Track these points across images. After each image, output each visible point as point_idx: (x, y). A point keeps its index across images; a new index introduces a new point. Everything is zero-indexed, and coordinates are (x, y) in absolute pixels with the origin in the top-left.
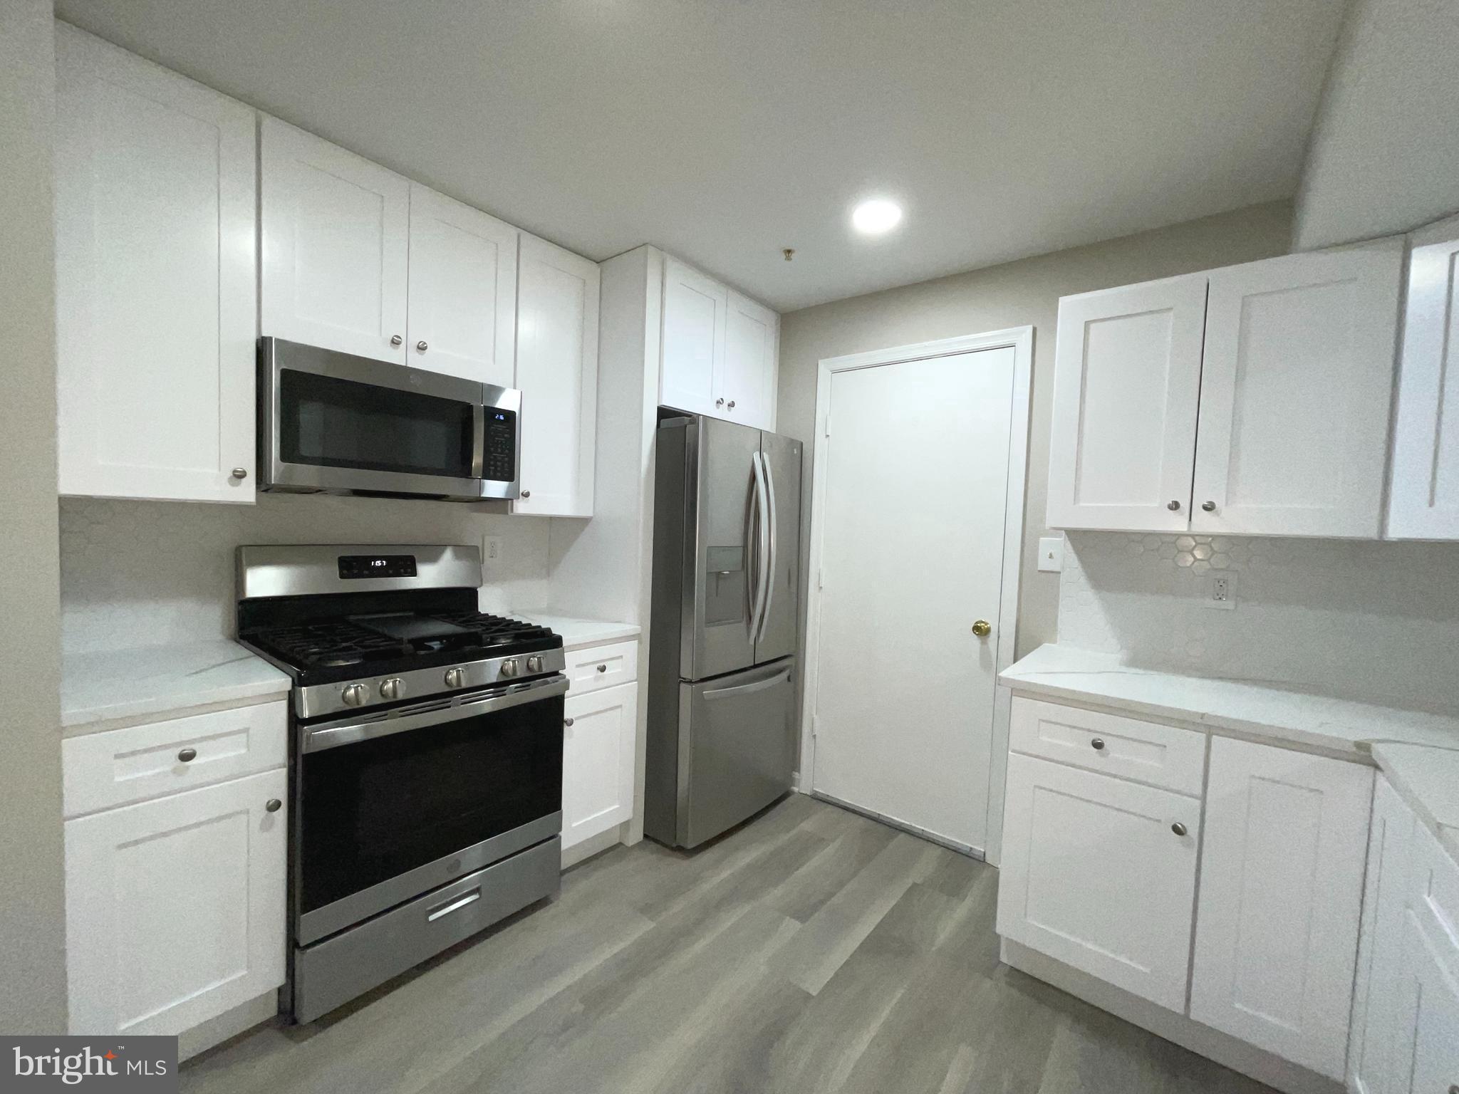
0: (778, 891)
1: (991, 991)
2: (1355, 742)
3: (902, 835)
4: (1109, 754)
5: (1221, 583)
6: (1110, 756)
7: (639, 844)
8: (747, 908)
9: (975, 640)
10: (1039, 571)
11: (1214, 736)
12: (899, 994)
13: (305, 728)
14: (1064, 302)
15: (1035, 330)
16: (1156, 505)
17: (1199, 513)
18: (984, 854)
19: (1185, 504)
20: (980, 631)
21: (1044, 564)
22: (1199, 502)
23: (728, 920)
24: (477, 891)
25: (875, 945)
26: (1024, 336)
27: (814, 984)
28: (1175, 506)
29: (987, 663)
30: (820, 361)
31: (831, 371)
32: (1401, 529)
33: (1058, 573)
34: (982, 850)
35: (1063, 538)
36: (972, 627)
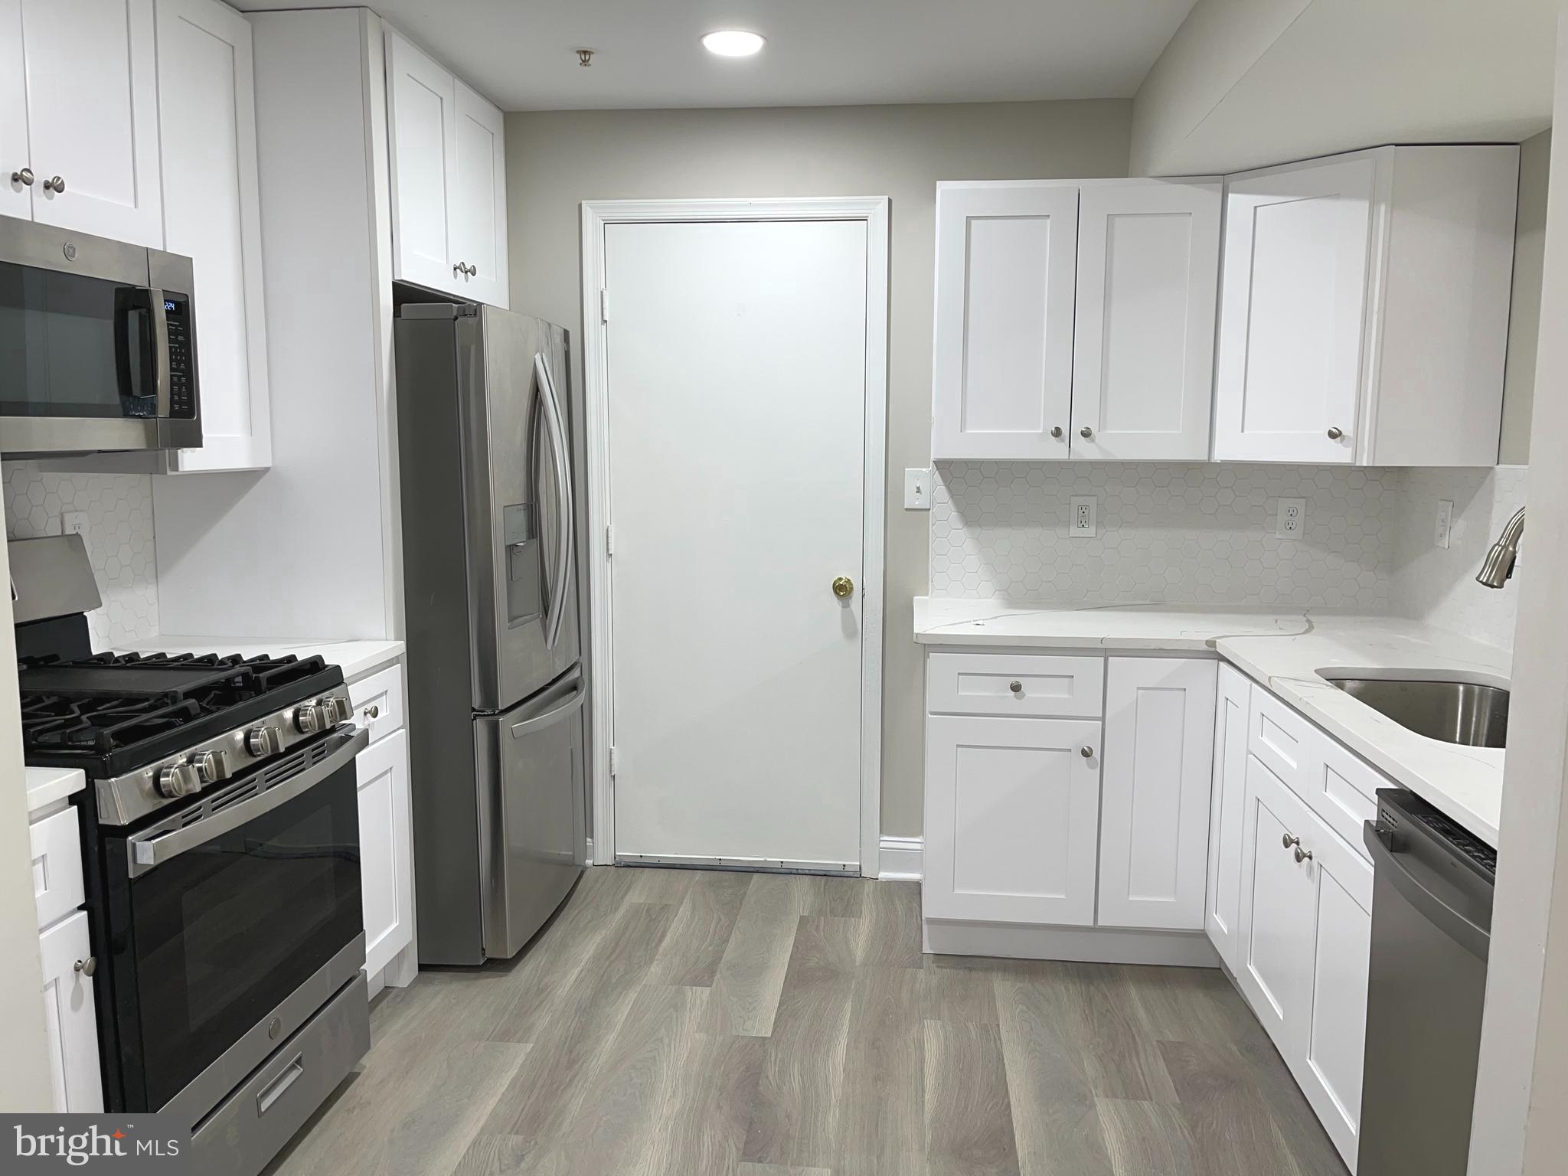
0: (655, 969)
1: (926, 978)
2: (1207, 641)
3: (756, 876)
4: (1025, 695)
5: (1084, 510)
6: (1026, 697)
7: (416, 982)
8: (632, 995)
9: (835, 603)
10: (906, 509)
11: (1110, 658)
12: (848, 1007)
13: (130, 838)
14: (942, 186)
15: (890, 201)
16: (1041, 431)
17: (1079, 442)
18: (860, 867)
19: (1065, 432)
20: (842, 590)
21: (912, 500)
22: (1077, 429)
23: (621, 1011)
24: (299, 1061)
25: (799, 978)
26: (878, 207)
27: (763, 1026)
28: (1057, 433)
29: (851, 630)
30: (584, 203)
31: (603, 220)
32: (1223, 453)
33: (928, 510)
34: (856, 863)
35: (929, 469)
36: (831, 585)
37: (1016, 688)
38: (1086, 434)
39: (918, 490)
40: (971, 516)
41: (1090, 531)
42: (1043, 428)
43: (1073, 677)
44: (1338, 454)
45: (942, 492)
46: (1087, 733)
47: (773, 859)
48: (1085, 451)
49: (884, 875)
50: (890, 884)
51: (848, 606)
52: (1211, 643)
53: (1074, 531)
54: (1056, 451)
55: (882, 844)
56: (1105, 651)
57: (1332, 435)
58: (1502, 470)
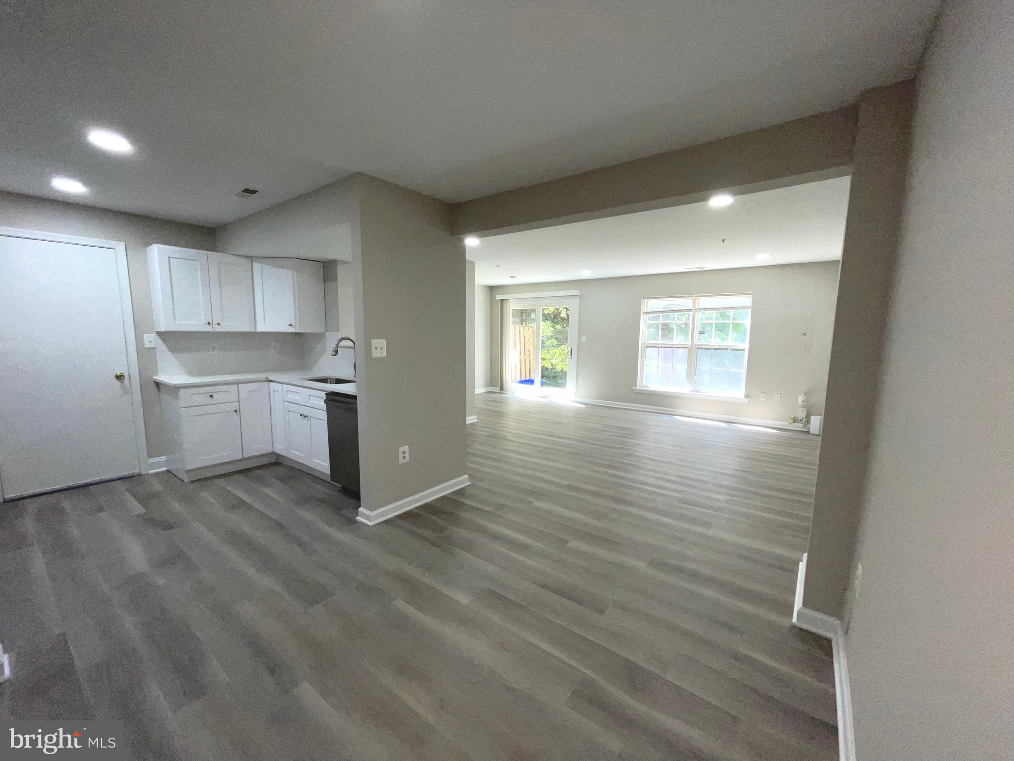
4: (214, 398)
10: (146, 348)
11: (239, 385)
15: (126, 244)
16: (203, 323)
17: (216, 326)
18: (140, 472)
19: (211, 323)
20: (120, 377)
21: (147, 345)
22: (215, 323)
26: (120, 246)
28: (209, 323)
32: (260, 329)
33: (155, 348)
34: (138, 471)
35: (154, 335)
36: (114, 376)
37: (211, 396)
38: (218, 324)
39: (150, 342)
42: (203, 321)
43: (228, 391)
44: (292, 330)
45: (160, 342)
46: (235, 406)
48: (218, 329)
49: (151, 472)
50: (156, 473)
51: (123, 383)
52: (267, 378)
53: (212, 353)
54: (209, 329)
55: (149, 462)
56: (238, 383)
57: (290, 325)
58: (328, 333)
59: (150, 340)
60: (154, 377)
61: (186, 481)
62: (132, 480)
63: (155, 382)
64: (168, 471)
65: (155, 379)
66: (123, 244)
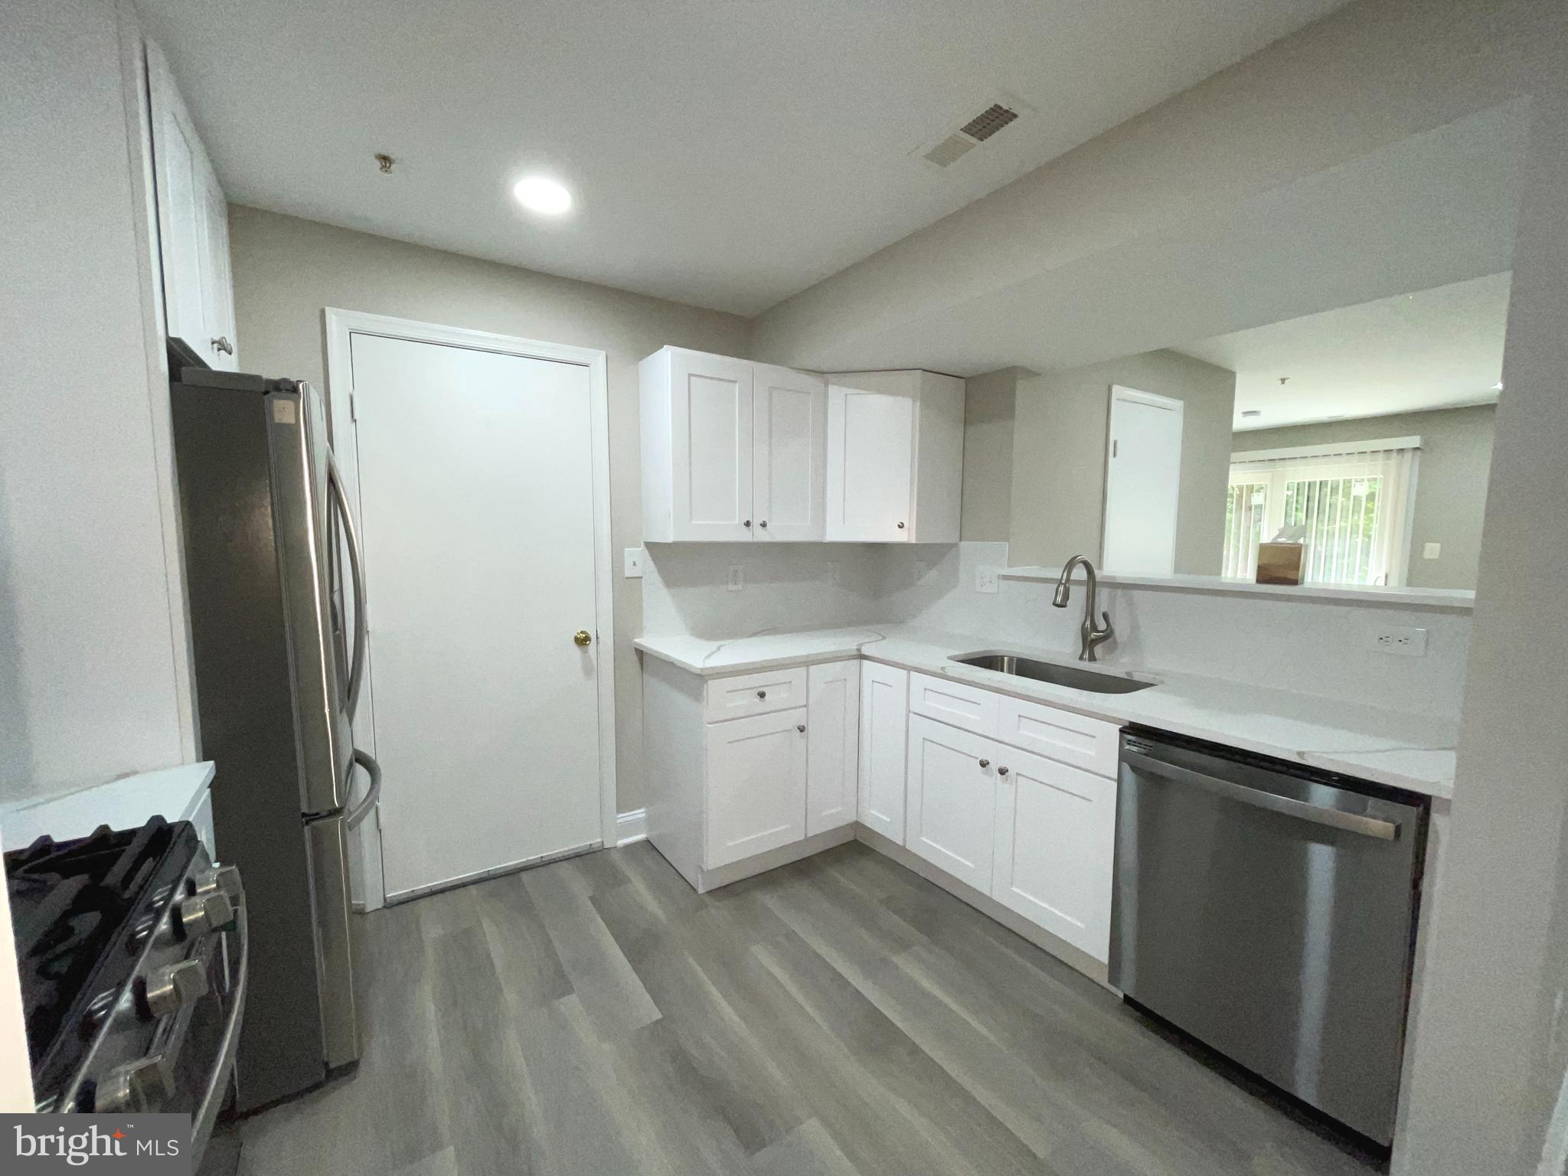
2: (853, 648)
3: (523, 874)
4: (768, 698)
6: (770, 700)
9: (576, 651)
10: (627, 578)
15: (607, 356)
16: (737, 522)
17: (757, 530)
18: (601, 843)
19: (752, 523)
20: (581, 640)
21: (630, 571)
22: (760, 522)
26: (598, 357)
28: (748, 524)
29: (589, 670)
30: (327, 309)
31: (349, 329)
32: (833, 536)
33: (641, 578)
34: (599, 840)
35: (643, 547)
36: (573, 638)
37: (762, 695)
38: (764, 525)
39: (634, 564)
40: (671, 581)
41: (739, 587)
42: (738, 520)
43: (791, 682)
45: (651, 565)
46: (798, 717)
47: (533, 857)
48: (758, 536)
49: (621, 843)
50: (627, 847)
51: (587, 652)
52: (857, 649)
53: (731, 587)
54: (745, 536)
55: (618, 821)
56: (808, 662)
57: (900, 527)
58: (964, 544)
59: (637, 560)
60: (636, 640)
61: (701, 891)
62: (588, 859)
63: (637, 650)
64: (648, 841)
65: (636, 643)
66: (602, 355)
